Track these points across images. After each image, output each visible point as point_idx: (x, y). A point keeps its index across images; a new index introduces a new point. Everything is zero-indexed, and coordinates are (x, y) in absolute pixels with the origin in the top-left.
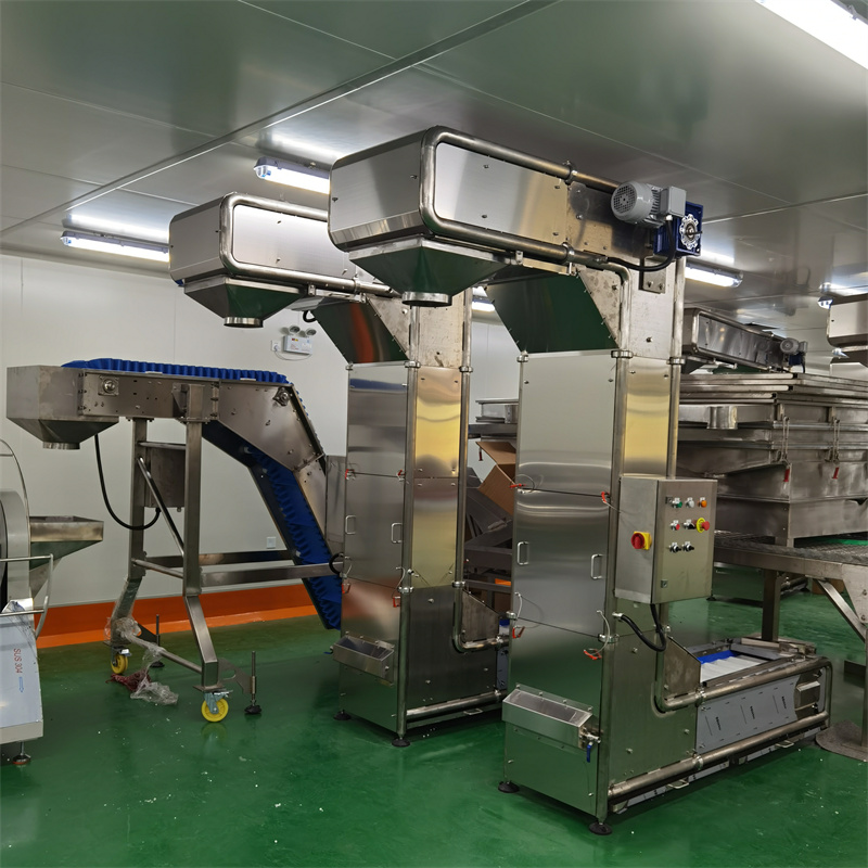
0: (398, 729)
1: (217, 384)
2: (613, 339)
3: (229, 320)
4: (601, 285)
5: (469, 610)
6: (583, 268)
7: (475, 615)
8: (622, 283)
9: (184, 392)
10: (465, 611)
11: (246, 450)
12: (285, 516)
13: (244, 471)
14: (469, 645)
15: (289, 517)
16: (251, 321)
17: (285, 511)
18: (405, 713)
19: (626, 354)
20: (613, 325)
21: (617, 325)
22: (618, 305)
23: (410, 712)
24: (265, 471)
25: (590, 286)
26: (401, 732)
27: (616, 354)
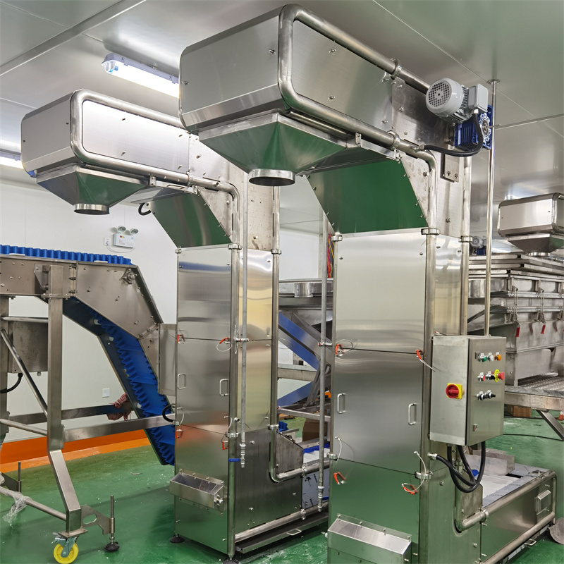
0: (228, 551)
1: (74, 266)
2: (424, 218)
3: (79, 207)
4: (416, 171)
5: (281, 448)
6: (404, 155)
7: (285, 451)
8: (430, 170)
9: (46, 272)
10: (278, 449)
11: (96, 322)
12: (128, 375)
13: (94, 339)
14: (281, 476)
15: (132, 376)
16: (99, 207)
17: (128, 372)
18: (234, 537)
19: (434, 231)
20: (424, 206)
21: (427, 207)
22: (427, 189)
23: (237, 536)
24: (112, 339)
25: (409, 171)
26: (231, 554)
27: (426, 231)
